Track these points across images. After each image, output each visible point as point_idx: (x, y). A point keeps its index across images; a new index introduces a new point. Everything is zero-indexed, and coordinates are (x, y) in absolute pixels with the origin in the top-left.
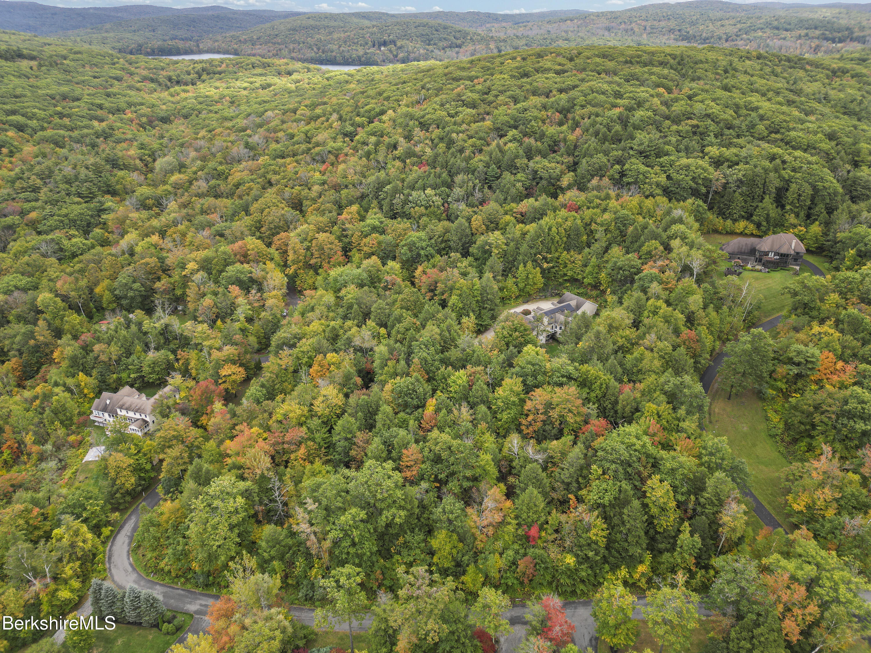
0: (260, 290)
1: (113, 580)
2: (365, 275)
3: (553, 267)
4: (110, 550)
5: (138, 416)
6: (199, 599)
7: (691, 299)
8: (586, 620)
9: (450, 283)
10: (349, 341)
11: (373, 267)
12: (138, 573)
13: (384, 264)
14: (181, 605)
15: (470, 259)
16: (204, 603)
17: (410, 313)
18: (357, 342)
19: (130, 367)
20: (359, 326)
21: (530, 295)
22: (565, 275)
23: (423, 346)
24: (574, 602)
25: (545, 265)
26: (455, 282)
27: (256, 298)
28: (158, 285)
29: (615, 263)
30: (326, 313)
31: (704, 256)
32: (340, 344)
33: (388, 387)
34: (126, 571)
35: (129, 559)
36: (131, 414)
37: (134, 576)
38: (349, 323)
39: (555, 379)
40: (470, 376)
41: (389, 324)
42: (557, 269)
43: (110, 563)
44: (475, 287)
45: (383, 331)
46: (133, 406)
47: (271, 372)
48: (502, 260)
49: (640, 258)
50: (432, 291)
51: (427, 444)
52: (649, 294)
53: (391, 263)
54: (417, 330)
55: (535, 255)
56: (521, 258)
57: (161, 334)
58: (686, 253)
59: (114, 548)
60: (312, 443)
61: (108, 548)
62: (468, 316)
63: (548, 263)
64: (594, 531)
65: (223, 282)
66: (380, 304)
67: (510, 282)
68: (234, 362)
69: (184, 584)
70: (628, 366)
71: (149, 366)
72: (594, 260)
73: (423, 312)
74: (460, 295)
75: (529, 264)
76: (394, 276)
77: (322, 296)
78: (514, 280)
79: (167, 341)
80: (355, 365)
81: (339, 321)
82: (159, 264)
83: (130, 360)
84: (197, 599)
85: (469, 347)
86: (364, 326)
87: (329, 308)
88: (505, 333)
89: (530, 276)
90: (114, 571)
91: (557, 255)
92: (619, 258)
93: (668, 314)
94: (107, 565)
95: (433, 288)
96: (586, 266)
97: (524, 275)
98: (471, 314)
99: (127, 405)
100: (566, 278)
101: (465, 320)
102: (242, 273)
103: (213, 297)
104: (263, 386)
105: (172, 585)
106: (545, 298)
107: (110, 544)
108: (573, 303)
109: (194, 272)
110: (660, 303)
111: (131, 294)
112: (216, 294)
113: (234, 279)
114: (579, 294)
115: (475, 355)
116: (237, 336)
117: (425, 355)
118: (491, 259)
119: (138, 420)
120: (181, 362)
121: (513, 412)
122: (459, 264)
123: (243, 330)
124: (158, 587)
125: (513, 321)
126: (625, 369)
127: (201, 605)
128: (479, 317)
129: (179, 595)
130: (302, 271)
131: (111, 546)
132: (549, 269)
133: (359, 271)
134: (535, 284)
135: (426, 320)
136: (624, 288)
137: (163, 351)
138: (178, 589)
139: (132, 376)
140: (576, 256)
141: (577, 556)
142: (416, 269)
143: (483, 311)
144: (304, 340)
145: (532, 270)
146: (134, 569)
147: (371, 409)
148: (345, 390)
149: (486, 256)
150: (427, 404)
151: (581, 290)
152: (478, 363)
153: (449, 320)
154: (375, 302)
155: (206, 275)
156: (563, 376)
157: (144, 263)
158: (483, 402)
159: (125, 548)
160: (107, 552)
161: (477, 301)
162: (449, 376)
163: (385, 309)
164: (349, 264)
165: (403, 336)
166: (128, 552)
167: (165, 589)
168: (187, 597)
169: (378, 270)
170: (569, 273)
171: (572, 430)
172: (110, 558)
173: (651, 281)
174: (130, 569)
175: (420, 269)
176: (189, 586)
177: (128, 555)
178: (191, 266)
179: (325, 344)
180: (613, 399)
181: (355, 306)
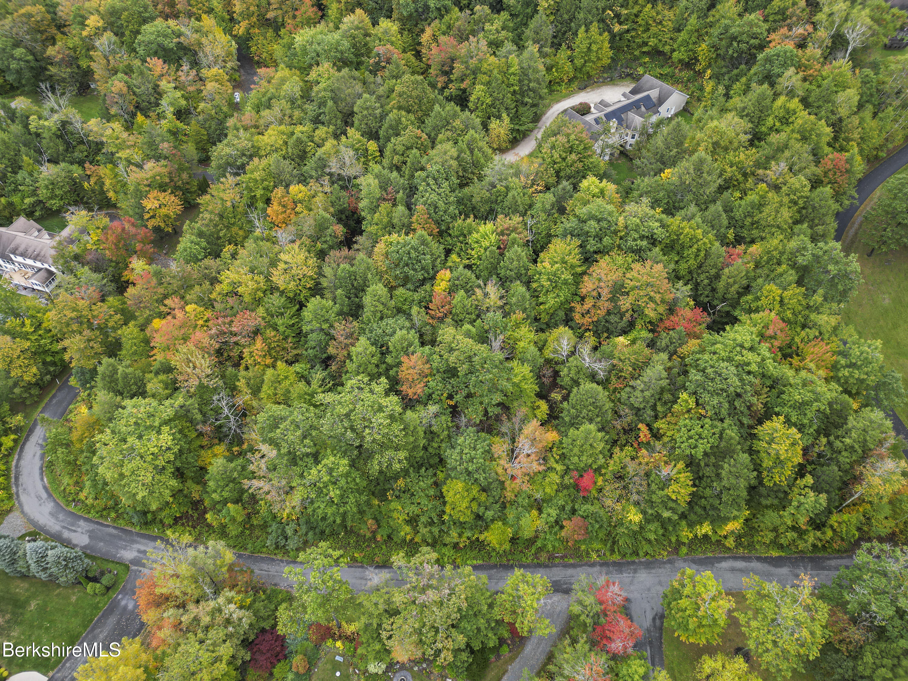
0: (195, 64)
1: (22, 512)
2: (346, 44)
3: (628, 31)
4: (17, 466)
5: (39, 264)
6: (137, 542)
7: (841, 97)
8: (649, 590)
9: (473, 62)
10: (323, 164)
11: (357, 28)
12: (55, 501)
13: (375, 23)
14: (113, 551)
15: (504, 15)
16: (142, 548)
17: (412, 117)
18: (334, 167)
19: (20, 188)
20: (336, 137)
21: (589, 77)
22: (645, 44)
23: (431, 182)
24: (633, 563)
25: (617, 28)
26: (480, 61)
27: (190, 78)
28: (51, 51)
29: (727, 28)
30: (288, 112)
31: (872, 19)
32: (310, 166)
33: (380, 248)
34: (39, 498)
35: (42, 479)
36: (30, 262)
37: (49, 506)
38: (322, 132)
39: (630, 243)
40: (502, 233)
41: (381, 133)
42: (633, 33)
43: (17, 486)
44: (512, 70)
45: (372, 146)
46: (30, 251)
47: (211, 212)
48: (552, 18)
49: (766, 20)
50: (447, 73)
51: (437, 349)
52: (779, 88)
53: (384, 24)
54: (424, 150)
55: (604, 10)
56: (581, 16)
57: (58, 137)
58: (844, 14)
59: (22, 463)
60: (273, 333)
61: (14, 463)
62: (499, 117)
63: (620, 23)
64: (674, 487)
65: (141, 51)
66: (366, 101)
67: (563, 54)
68: (162, 188)
69: (114, 520)
70: (738, 214)
71: (47, 187)
72: (693, 20)
73: (433, 114)
74: (488, 83)
75: (594, 28)
76: (389, 46)
77: (283, 81)
78: (569, 52)
79: (69, 147)
80: (333, 204)
81: (307, 128)
82: (49, 16)
83: (19, 177)
84: (134, 542)
85: (500, 180)
86: (343, 138)
87: (292, 101)
88: (556, 156)
89: (594, 47)
90: (23, 498)
91: (636, 9)
92: (734, 21)
93: (808, 127)
94: (14, 490)
95: (447, 69)
96: (679, 31)
97: (584, 47)
98: (504, 115)
99: (21, 249)
100: (645, 49)
101: (494, 124)
102: (166, 36)
103: (126, 78)
104: (201, 234)
105: (101, 521)
106: (611, 81)
107: (16, 457)
108: (654, 94)
109: (99, 32)
110: (795, 104)
111: (14, 65)
112: (129, 71)
113: (154, 46)
114: (661, 77)
115: (510, 195)
116: (166, 145)
117: (434, 197)
118: (537, 17)
119: (40, 270)
120: (93, 181)
121: (564, 294)
122: (487, 26)
123: (174, 133)
124: (82, 523)
125: (568, 136)
126: (732, 218)
127: (139, 551)
128: (515, 118)
129: (111, 535)
130: (257, 31)
131: (19, 460)
132: (621, 35)
133: (337, 36)
134: (599, 59)
135: (437, 130)
136: (735, 72)
137: (63, 165)
138: (108, 526)
139: (27, 201)
140: (666, 12)
141: (644, 512)
142: (423, 31)
143: (521, 109)
144: (256, 160)
145: (598, 36)
146: (50, 495)
147: (355, 284)
148: (319, 245)
149: (529, 10)
150: (439, 276)
151: (666, 70)
152: (514, 209)
153: (472, 132)
154: (360, 96)
155: (114, 38)
156: (642, 238)
157: (24, 15)
158: (519, 277)
159: (37, 463)
160: (13, 468)
161: (514, 93)
162: (470, 233)
163: (375, 109)
164: (323, 23)
165: (401, 159)
166: (41, 468)
167: (92, 527)
168: (120, 538)
169: (367, 35)
170: (652, 42)
171: (650, 322)
172: (17, 478)
173: (785, 65)
174: (44, 495)
175: (429, 32)
176: (121, 523)
177: (41, 474)
178: (93, 21)
179: (287, 166)
180: (713, 272)
181: (330, 103)
